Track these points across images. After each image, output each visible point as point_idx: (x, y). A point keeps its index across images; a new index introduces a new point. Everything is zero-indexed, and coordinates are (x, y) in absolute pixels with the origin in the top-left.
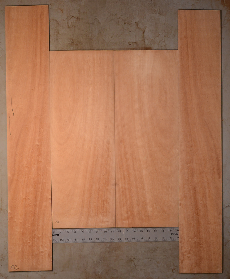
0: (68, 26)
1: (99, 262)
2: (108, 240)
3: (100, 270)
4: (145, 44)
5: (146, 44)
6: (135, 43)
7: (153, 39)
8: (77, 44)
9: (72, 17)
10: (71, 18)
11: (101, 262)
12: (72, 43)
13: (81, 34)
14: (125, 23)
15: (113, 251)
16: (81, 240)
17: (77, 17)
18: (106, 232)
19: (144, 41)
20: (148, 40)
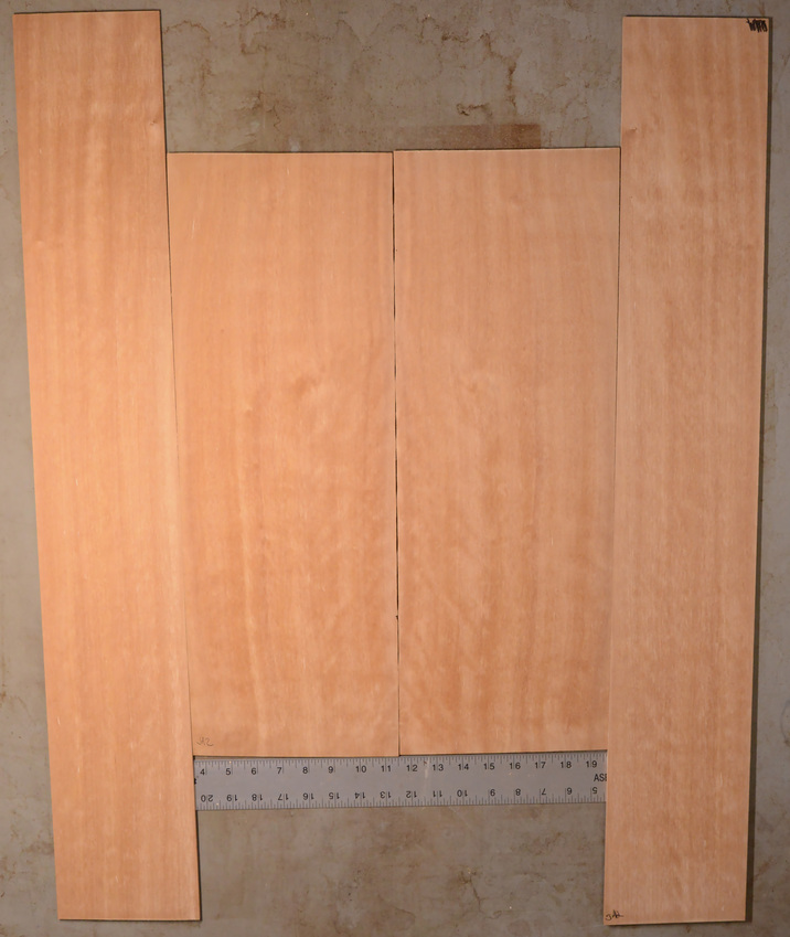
0: (243, 46)
1: (350, 887)
2: (372, 798)
3: (352, 914)
4: (515, 113)
5: (521, 111)
6: (480, 109)
7: (546, 94)
8: (272, 112)
9: (258, 14)
10: (252, 19)
11: (355, 885)
12: (258, 106)
13: (289, 76)
14: (444, 38)
15: (401, 847)
16: (275, 801)
17: (276, 15)
18: (364, 769)
19: (512, 100)
20: (525, 97)
